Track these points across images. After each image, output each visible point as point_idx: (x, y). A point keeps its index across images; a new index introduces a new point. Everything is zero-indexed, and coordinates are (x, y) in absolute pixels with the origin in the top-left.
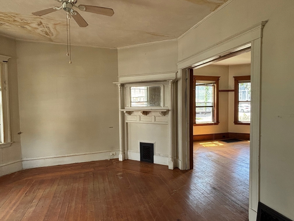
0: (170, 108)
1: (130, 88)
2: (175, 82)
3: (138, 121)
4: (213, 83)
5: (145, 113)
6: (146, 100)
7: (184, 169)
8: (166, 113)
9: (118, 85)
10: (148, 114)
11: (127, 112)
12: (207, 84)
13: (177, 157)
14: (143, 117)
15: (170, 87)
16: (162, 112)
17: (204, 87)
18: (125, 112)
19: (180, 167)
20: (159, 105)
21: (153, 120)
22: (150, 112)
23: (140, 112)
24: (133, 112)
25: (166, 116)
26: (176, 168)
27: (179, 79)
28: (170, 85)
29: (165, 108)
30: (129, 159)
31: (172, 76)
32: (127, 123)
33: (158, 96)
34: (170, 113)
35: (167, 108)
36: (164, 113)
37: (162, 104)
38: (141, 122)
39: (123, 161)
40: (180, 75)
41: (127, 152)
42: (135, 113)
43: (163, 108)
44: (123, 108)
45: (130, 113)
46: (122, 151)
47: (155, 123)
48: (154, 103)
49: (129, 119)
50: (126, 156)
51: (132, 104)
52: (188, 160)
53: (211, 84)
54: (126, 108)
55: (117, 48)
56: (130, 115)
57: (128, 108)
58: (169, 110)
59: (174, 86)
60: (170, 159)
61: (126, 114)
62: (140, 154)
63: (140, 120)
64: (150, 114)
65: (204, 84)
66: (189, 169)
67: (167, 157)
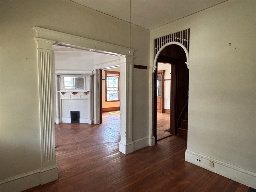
0: (89, 90)
1: (64, 77)
2: (92, 76)
3: (69, 98)
4: (118, 76)
5: (74, 93)
6: (73, 85)
7: (97, 124)
8: (87, 93)
9: (55, 75)
10: (76, 94)
11: (62, 93)
12: (114, 76)
13: (94, 118)
14: (73, 96)
15: (89, 79)
16: (85, 93)
17: (113, 78)
18: (60, 92)
19: (95, 123)
20: (83, 89)
21: (79, 98)
22: (77, 92)
23: (71, 92)
24: (65, 92)
25: (87, 95)
26: (93, 124)
27: (95, 74)
28: (89, 77)
29: (86, 90)
30: (63, 122)
31: (90, 72)
32: (61, 100)
33: (82, 83)
34: (89, 93)
35: (88, 91)
36: (86, 93)
37: (84, 88)
38: (71, 99)
39: (59, 124)
40: (94, 72)
41: (62, 118)
42: (67, 94)
43: (85, 90)
44: (59, 90)
45: (63, 93)
46: (58, 118)
47: (81, 99)
48: (80, 87)
49: (62, 97)
50: (61, 121)
51: (65, 87)
52: (99, 118)
53: (116, 76)
54: (60, 90)
55: (54, 52)
56: (64, 94)
57: (62, 90)
58: (89, 92)
59: (91, 78)
60: (90, 119)
61: (61, 94)
62: (70, 118)
63: (71, 98)
64: (77, 94)
65: (112, 76)
66: (100, 123)
67: (88, 118)
